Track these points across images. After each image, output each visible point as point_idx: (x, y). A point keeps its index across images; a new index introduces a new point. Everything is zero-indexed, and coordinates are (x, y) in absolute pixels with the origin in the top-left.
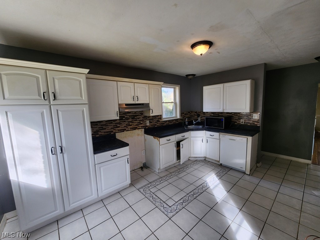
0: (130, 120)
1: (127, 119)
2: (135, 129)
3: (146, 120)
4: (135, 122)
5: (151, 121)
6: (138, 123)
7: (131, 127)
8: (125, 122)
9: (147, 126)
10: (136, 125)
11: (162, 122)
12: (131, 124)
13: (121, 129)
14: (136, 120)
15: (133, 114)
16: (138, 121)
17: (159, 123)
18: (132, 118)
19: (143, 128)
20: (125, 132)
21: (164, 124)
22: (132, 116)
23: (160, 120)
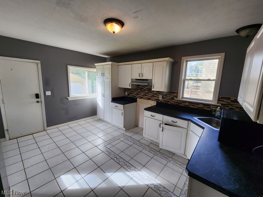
0: (147, 92)
1: (145, 90)
2: (149, 99)
3: (159, 95)
4: (150, 94)
5: (164, 97)
6: (152, 95)
7: (147, 97)
8: (143, 92)
9: (160, 100)
10: (150, 97)
11: (177, 100)
12: (147, 94)
13: (140, 96)
14: (151, 93)
15: (150, 88)
16: (152, 94)
17: (173, 100)
18: (148, 91)
19: (156, 101)
20: (142, 99)
21: (181, 103)
22: (148, 89)
23: (175, 98)
